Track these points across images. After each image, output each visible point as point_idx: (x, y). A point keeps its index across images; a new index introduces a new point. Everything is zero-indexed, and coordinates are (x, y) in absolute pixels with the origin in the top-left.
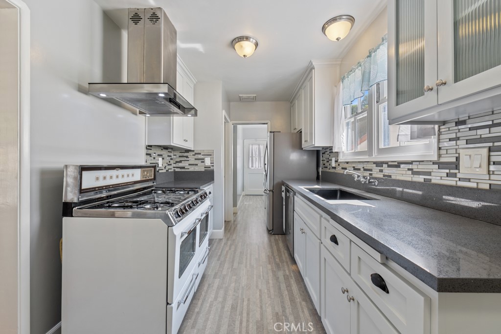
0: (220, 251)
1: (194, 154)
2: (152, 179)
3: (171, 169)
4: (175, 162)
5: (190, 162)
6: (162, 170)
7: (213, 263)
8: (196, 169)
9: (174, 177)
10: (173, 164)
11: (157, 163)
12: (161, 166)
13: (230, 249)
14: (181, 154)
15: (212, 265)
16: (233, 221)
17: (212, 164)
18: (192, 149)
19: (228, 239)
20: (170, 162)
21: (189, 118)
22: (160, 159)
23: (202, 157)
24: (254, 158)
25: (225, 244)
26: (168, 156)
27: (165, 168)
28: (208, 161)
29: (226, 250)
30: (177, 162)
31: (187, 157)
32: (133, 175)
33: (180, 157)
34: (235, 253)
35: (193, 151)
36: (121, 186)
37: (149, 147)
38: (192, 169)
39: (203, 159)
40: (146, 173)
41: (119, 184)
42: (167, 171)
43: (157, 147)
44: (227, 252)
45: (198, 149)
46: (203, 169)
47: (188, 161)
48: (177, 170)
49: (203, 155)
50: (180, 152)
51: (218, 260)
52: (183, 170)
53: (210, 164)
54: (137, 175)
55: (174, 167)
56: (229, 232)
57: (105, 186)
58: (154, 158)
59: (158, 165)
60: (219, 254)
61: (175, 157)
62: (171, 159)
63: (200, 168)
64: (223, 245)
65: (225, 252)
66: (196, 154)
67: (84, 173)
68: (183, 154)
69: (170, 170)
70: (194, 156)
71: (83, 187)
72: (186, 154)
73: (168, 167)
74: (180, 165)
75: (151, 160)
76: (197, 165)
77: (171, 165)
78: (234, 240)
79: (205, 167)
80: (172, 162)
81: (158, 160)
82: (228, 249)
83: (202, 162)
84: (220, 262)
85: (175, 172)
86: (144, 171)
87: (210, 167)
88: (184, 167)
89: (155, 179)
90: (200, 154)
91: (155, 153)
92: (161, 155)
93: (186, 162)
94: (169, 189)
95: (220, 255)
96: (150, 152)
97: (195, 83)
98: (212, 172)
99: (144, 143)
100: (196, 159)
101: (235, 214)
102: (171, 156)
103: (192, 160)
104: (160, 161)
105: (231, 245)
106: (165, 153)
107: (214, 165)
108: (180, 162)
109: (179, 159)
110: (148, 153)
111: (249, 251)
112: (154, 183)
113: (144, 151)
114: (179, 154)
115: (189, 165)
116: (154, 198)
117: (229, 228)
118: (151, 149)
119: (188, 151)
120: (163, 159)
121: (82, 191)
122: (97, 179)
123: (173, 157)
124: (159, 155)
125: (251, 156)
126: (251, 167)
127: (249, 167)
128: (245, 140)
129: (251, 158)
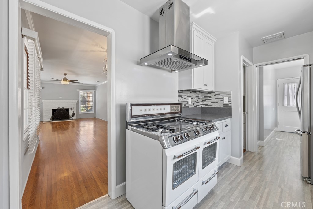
0: (234, 177)
1: (215, 95)
2: (179, 112)
3: (199, 105)
4: (202, 101)
5: (212, 101)
6: (191, 106)
7: (224, 185)
8: (217, 106)
9: (201, 111)
10: (200, 102)
11: (187, 102)
12: (190, 103)
13: (245, 179)
14: (205, 95)
15: (223, 187)
16: (257, 153)
17: (230, 102)
18: (214, 91)
19: (245, 169)
20: (197, 101)
21: (201, 67)
22: (190, 99)
23: (221, 97)
24: (291, 97)
25: (241, 172)
26: (196, 97)
27: (194, 105)
28: (226, 100)
29: (240, 178)
30: (203, 101)
31: (210, 97)
32: (164, 109)
33: (205, 97)
34: (249, 185)
35: (214, 92)
36: (156, 115)
37: (181, 91)
38: (213, 106)
39: (222, 98)
40: (174, 108)
41: (155, 114)
42: (195, 107)
43: (187, 91)
44: (241, 181)
45: (217, 91)
46: (222, 106)
47: (211, 100)
48: (203, 106)
49: (222, 95)
50: (205, 94)
51: (230, 184)
52: (207, 107)
53: (228, 102)
54: (168, 109)
55: (201, 104)
56: (249, 162)
57: (146, 115)
58: (185, 98)
59: (188, 103)
60: (232, 179)
61: (201, 97)
62: (199, 99)
63: (220, 105)
64: (238, 172)
65: (239, 180)
66: (216, 94)
67: (133, 107)
68: (207, 95)
69: (197, 107)
70: (215, 96)
71: (133, 115)
72: (209, 95)
73: (196, 105)
74: (205, 103)
75: (182, 100)
76: (217, 103)
77: (198, 103)
78: (252, 172)
79: (224, 105)
80: (199, 101)
81: (188, 100)
82: (243, 178)
83: (221, 101)
84: (231, 187)
85: (202, 108)
86: (172, 107)
87: (228, 105)
88: (208, 104)
89: (181, 112)
90: (220, 94)
91: (185, 95)
92: (191, 96)
93: (209, 101)
94: (188, 119)
95: (233, 181)
96: (181, 94)
97: (215, 41)
98: (230, 109)
99: (177, 89)
100: (216, 99)
101: (261, 147)
102: (199, 97)
103: (213, 99)
104: (189, 100)
105: (247, 176)
106: (193, 95)
107: (232, 102)
108: (205, 100)
109: (204, 99)
110: (179, 95)
111: (267, 190)
112: (180, 114)
113: (177, 94)
114: (204, 95)
115: (211, 103)
116: (180, 125)
117: (251, 158)
118: (182, 93)
119: (210, 93)
120: (192, 99)
121: (132, 117)
122: (141, 110)
123: (200, 97)
124: (188, 96)
125: (286, 94)
126: (286, 105)
127: (284, 105)
128: (278, 80)
129: (286, 96)
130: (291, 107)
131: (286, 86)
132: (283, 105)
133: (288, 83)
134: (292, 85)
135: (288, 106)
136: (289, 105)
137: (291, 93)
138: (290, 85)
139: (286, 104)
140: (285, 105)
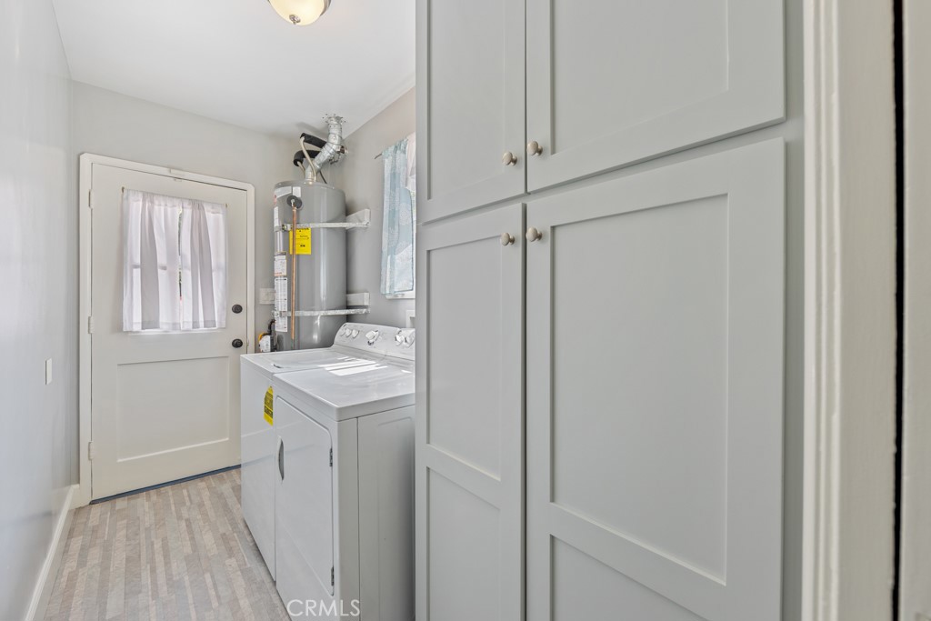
24: (162, 277)
125: (138, 261)
126: (137, 327)
127: (126, 327)
128: (86, 160)
129: (137, 272)
130: (165, 338)
131: (136, 206)
132: (118, 327)
133: (149, 195)
134: (169, 210)
135: (150, 332)
136: (156, 326)
137: (162, 259)
138: (156, 207)
139: (137, 318)
140: (132, 324)
